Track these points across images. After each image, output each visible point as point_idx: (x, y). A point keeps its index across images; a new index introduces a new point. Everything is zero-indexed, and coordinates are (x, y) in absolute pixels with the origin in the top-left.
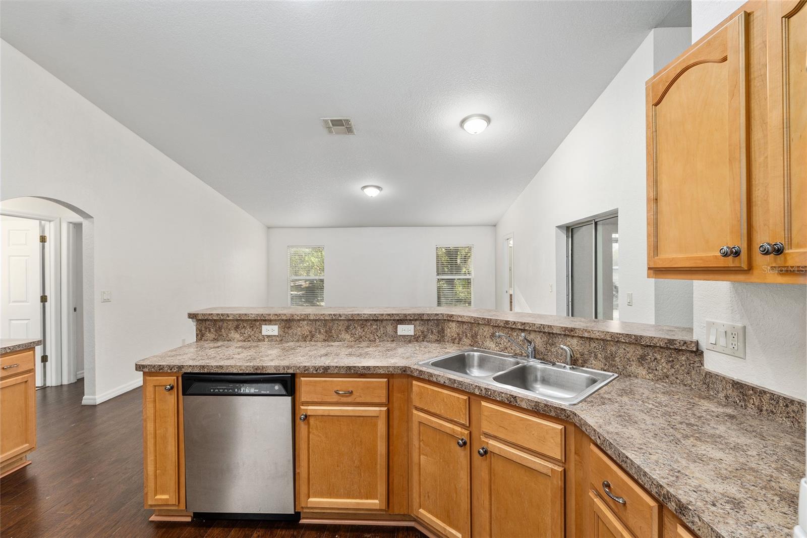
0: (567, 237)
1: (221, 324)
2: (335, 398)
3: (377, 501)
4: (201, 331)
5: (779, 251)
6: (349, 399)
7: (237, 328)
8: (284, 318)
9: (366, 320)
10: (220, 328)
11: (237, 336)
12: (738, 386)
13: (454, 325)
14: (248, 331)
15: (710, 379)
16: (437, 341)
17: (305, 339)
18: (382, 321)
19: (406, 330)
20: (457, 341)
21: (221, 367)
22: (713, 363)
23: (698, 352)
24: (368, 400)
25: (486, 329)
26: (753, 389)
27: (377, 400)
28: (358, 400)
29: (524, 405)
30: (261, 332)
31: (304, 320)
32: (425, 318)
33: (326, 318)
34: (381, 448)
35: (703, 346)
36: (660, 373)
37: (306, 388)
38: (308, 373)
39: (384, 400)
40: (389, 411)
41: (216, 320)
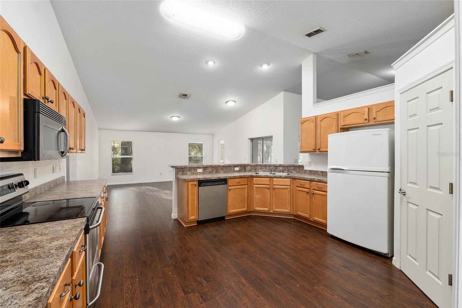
0: (251, 142)
1: (184, 169)
2: (236, 184)
3: (245, 209)
4: (177, 172)
5: (319, 149)
6: (239, 184)
7: (189, 170)
8: (205, 166)
9: (227, 166)
10: (184, 171)
11: (189, 173)
12: (310, 171)
13: (249, 167)
14: (193, 171)
15: (306, 171)
16: (244, 172)
17: (210, 173)
18: (231, 166)
19: (237, 169)
20: (250, 171)
21: (210, 178)
22: (306, 168)
23: (303, 167)
24: (244, 184)
25: (259, 167)
26: (312, 171)
27: (245, 184)
28: (242, 184)
29: (283, 177)
30: (197, 171)
31: (210, 167)
32: (242, 165)
33: (217, 166)
34: (246, 195)
35: (304, 166)
36: (297, 172)
37: (230, 182)
38: (231, 178)
39: (247, 184)
40: (248, 186)
41: (182, 168)
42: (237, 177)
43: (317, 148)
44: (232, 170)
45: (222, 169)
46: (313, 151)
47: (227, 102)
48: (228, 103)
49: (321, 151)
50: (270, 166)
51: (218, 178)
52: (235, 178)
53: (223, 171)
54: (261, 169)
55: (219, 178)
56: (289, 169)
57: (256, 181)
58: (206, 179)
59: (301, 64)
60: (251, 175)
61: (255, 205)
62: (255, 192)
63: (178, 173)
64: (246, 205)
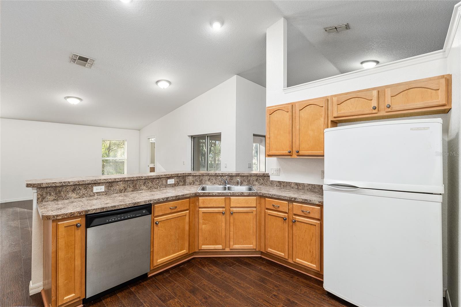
0: (192, 141)
1: (60, 189)
2: (170, 211)
3: (185, 251)
4: (42, 195)
5: (298, 152)
6: (175, 210)
7: (74, 190)
9: (154, 179)
10: (60, 192)
11: (74, 195)
12: (279, 182)
13: (191, 177)
14: (83, 191)
15: (272, 182)
16: (183, 185)
17: (121, 191)
18: (161, 178)
19: (171, 181)
20: (192, 184)
22: (272, 178)
23: (269, 176)
24: (183, 209)
25: (206, 177)
26: (282, 182)
27: (185, 208)
28: (179, 210)
30: (92, 191)
31: (120, 181)
32: (179, 175)
33: (135, 179)
34: (187, 228)
36: (261, 183)
37: (157, 210)
38: (159, 202)
39: (188, 208)
40: (189, 212)
41: (56, 187)
42: (171, 199)
43: (295, 150)
44: (162, 184)
45: (145, 183)
46: (289, 154)
47: (157, 82)
48: (159, 84)
49: (300, 154)
50: (222, 176)
51: (132, 205)
52: (167, 200)
53: (147, 186)
54: (209, 180)
55: (136, 205)
56: (250, 180)
57: (203, 202)
58: (105, 210)
59: (266, 33)
60: (196, 194)
61: (201, 242)
62: (201, 221)
63: (44, 198)
64: (187, 245)
